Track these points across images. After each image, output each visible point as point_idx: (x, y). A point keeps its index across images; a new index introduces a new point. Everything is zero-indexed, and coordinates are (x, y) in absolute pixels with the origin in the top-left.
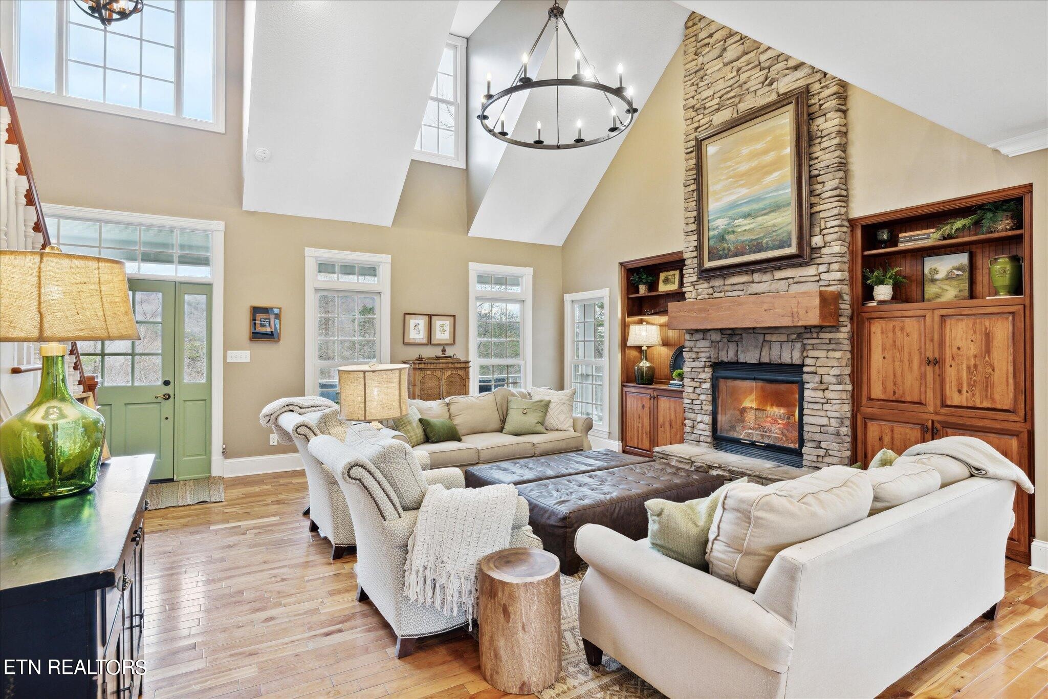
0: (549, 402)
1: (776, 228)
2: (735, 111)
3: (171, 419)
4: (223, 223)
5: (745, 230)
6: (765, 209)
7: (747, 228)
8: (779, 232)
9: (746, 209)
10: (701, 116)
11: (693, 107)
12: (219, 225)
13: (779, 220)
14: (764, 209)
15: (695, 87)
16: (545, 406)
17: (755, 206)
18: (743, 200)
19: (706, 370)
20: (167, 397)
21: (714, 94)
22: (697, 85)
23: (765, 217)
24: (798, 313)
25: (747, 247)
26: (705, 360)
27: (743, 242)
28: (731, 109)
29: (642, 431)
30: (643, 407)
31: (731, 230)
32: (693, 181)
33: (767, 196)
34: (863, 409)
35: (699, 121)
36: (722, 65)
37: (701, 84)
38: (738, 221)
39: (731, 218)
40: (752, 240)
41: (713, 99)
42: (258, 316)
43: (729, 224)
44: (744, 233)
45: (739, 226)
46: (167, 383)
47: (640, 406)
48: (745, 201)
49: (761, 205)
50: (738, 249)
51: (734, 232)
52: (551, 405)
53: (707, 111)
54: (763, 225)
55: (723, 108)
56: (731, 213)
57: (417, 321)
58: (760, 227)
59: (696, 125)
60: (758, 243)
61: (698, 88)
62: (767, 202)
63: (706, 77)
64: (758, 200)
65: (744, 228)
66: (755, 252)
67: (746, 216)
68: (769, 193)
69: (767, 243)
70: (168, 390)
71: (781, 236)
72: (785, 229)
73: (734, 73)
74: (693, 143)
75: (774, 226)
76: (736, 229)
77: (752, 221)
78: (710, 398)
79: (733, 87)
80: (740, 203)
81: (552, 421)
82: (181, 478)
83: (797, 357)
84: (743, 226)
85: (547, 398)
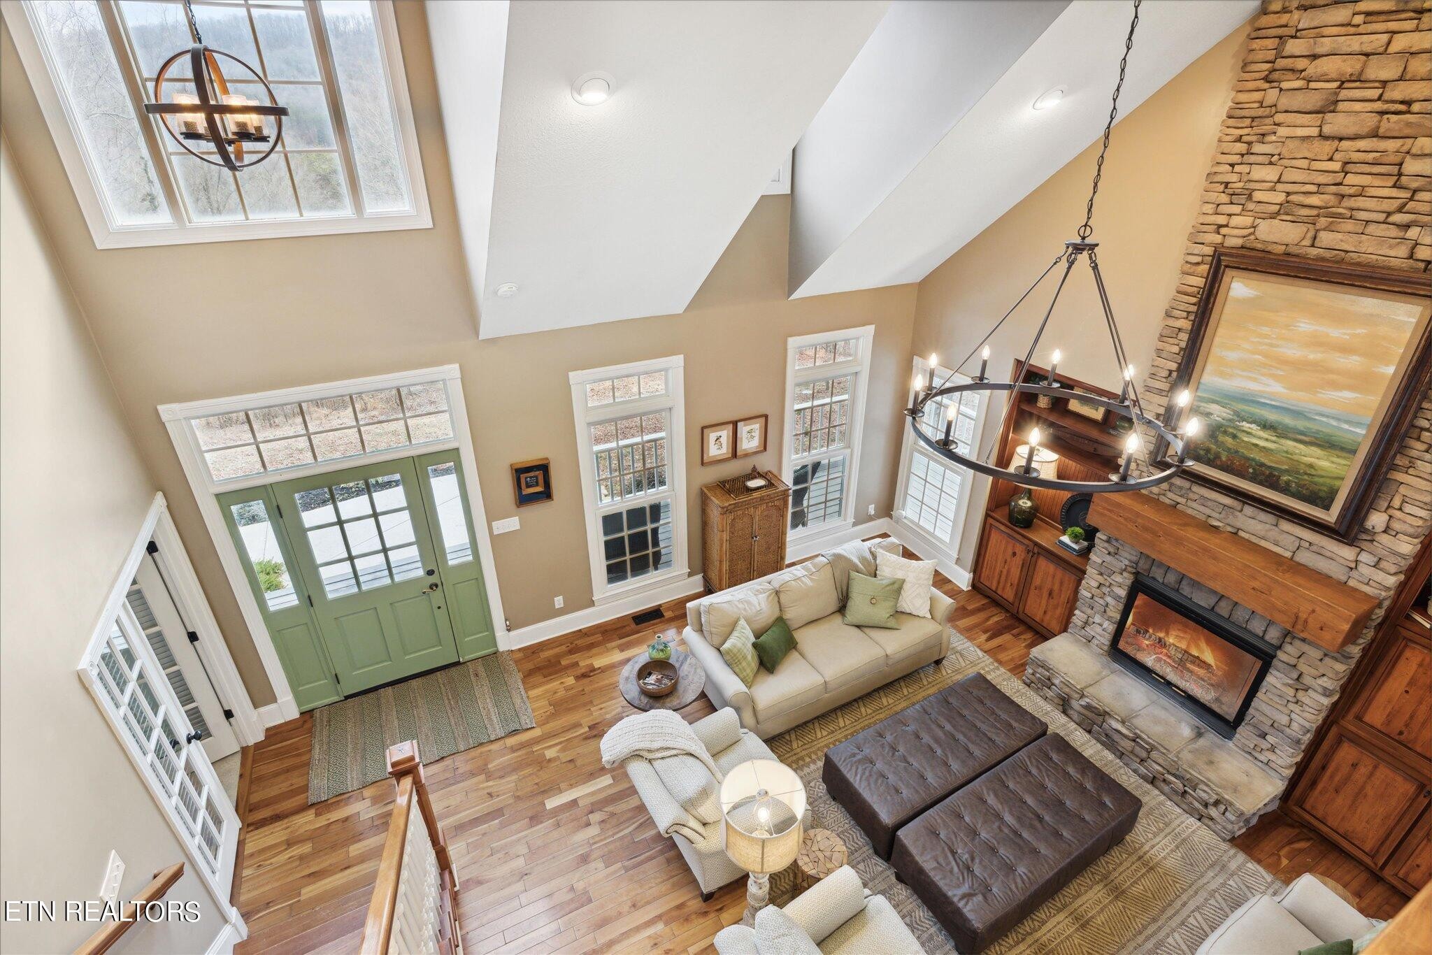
0: (904, 581)
1: (1313, 472)
2: (1311, 234)
3: (443, 607)
4: (457, 366)
5: (1256, 445)
6: (1305, 435)
7: (1262, 443)
8: (1316, 479)
9: (1272, 416)
10: (1237, 209)
11: (1227, 184)
12: (453, 370)
13: (1324, 464)
14: (1302, 433)
15: (1241, 147)
16: (897, 588)
17: (1288, 420)
18: (1272, 400)
19: (1125, 574)
20: (433, 586)
21: (1279, 181)
22: (1250, 143)
23: (1301, 446)
24: (1306, 621)
25: (1251, 470)
26: (1127, 563)
27: (1248, 459)
28: (1303, 228)
29: (1006, 581)
30: (1014, 554)
31: (1231, 430)
32: (1185, 314)
33: (1317, 418)
34: (1343, 723)
35: (1230, 215)
36: (1314, 132)
37: (1257, 148)
38: (1248, 425)
39: (1237, 413)
40: (1262, 465)
41: (1273, 189)
42: (523, 476)
43: (1230, 420)
44: (1253, 447)
45: (1248, 433)
46: (430, 573)
47: (1010, 551)
48: (1273, 403)
49: (1300, 424)
50: (1232, 463)
51: (1234, 437)
52: (906, 586)
53: (1251, 206)
54: (1291, 454)
55: (1289, 218)
56: (1240, 407)
57: (718, 434)
58: (1285, 455)
59: (1222, 220)
60: (1271, 475)
61: (1249, 153)
62: (1313, 426)
63: (1273, 138)
64: (1297, 414)
65: (1255, 441)
66: (1261, 483)
67: (1266, 426)
68: (1323, 415)
69: (1288, 483)
70: (434, 579)
71: (1318, 487)
72: (1328, 481)
73: (1336, 166)
74: (1209, 250)
75: (1311, 466)
76: (1240, 435)
77: (1274, 438)
78: (1121, 607)
79: (1322, 189)
80: (1263, 400)
81: (905, 606)
82: (467, 658)
83: (1272, 636)
84: (1255, 436)
85: (900, 575)
